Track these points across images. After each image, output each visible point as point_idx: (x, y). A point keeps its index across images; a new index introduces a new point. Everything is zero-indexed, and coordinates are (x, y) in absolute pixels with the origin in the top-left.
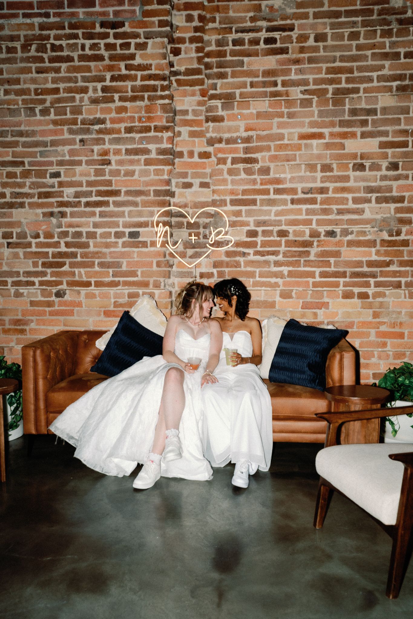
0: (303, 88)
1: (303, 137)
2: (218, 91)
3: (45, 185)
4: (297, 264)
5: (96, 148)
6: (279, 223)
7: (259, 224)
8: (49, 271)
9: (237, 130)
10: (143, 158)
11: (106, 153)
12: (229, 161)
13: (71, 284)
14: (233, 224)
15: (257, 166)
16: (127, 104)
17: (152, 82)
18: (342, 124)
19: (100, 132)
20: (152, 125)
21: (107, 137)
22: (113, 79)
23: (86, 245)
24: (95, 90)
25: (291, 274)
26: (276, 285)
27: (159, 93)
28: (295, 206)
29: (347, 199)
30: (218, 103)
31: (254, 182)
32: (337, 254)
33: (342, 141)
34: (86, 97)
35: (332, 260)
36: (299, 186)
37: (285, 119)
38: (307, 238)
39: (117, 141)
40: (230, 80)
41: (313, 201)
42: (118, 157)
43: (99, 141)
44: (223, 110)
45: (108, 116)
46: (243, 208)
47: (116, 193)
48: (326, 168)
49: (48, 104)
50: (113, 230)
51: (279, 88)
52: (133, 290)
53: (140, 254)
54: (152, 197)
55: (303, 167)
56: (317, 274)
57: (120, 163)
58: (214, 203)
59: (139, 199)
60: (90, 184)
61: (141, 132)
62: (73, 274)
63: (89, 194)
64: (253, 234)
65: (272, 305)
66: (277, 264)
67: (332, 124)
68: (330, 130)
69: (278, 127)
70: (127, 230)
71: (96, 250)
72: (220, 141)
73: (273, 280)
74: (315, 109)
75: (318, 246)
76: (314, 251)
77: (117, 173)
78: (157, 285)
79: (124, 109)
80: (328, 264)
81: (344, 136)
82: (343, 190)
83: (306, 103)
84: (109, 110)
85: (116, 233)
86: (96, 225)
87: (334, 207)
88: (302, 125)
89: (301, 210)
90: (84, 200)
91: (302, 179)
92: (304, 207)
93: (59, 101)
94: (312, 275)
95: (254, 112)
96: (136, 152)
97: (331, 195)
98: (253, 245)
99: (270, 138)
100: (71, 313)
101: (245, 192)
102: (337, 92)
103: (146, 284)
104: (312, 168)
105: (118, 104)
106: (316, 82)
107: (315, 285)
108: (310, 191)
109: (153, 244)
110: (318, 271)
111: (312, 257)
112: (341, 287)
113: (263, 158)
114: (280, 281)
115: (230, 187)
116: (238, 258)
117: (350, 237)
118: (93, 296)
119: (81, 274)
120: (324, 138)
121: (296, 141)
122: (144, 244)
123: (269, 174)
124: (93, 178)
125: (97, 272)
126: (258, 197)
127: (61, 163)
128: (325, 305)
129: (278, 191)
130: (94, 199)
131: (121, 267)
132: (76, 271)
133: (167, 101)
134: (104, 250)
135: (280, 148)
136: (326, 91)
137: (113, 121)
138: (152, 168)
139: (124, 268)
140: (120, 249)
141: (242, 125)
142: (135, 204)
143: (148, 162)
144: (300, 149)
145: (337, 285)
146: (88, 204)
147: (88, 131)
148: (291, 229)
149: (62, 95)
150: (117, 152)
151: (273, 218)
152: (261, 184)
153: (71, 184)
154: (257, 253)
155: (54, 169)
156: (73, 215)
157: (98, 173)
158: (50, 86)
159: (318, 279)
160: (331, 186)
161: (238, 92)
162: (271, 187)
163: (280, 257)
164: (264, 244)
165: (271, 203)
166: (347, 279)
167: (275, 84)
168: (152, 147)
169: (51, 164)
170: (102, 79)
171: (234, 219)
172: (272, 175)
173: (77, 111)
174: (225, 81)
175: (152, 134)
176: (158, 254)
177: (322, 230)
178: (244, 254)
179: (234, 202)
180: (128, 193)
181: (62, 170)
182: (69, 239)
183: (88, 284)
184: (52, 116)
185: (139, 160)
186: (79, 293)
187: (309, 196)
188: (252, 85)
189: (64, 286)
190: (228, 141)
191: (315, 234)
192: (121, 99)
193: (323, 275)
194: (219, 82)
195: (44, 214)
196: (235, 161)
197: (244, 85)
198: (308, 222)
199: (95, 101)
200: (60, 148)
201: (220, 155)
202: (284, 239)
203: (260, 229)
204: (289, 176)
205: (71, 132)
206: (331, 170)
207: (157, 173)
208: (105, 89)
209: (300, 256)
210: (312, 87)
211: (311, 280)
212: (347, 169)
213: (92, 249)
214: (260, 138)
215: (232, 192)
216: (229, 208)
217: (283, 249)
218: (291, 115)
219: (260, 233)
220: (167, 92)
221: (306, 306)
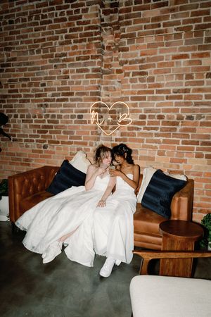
0: (176, 27)
1: (175, 57)
2: (126, 33)
3: (38, 90)
4: (168, 135)
5: (62, 70)
6: (158, 111)
7: (147, 111)
8: (40, 135)
9: (136, 55)
10: (85, 74)
11: (66, 72)
12: (131, 74)
13: (50, 142)
14: (132, 111)
15: (147, 77)
16: (78, 44)
17: (90, 31)
18: (201, 48)
19: (64, 60)
20: (90, 55)
21: (67, 63)
22: (71, 31)
23: (57, 122)
24: (62, 37)
25: (164, 141)
26: (156, 147)
27: (94, 37)
28: (168, 101)
29: (202, 96)
30: (125, 40)
31: (145, 86)
32: (194, 130)
33: (200, 59)
34: (58, 41)
35: (190, 134)
36: (172, 88)
37: (165, 47)
38: (175, 120)
39: (72, 65)
40: (133, 25)
41: (180, 97)
42: (73, 74)
43: (63, 66)
44: (128, 44)
45: (68, 52)
46: (138, 102)
47: (71, 94)
48: (189, 76)
49: (40, 47)
50: (70, 114)
51: (162, 28)
52: (79, 146)
53: (83, 127)
54: (89, 96)
55: (175, 76)
56: (180, 142)
57: (74, 77)
58: (122, 99)
59: (82, 97)
60: (59, 89)
61: (84, 60)
62: (51, 137)
63: (58, 95)
64: (143, 117)
65: (153, 159)
66: (157, 135)
67: (194, 49)
68: (192, 52)
69: (160, 52)
70: (77, 114)
71: (62, 124)
72: (126, 62)
73: (154, 145)
74: (183, 39)
75: (182, 125)
76: (179, 128)
77: (72, 83)
78: (91, 145)
79: (75, 47)
80: (188, 136)
81: (201, 55)
82: (199, 90)
83: (178, 36)
84: (68, 49)
85: (72, 116)
86: (62, 111)
87: (193, 101)
88: (175, 50)
89: (172, 103)
90: (56, 98)
91: (173, 84)
92: (174, 101)
93: (45, 45)
94: (177, 142)
95: (146, 44)
96: (82, 71)
97: (191, 93)
98: (143, 123)
99: (155, 59)
100: (50, 157)
101: (139, 92)
102: (198, 27)
103: (85, 144)
104: (180, 77)
105: (73, 44)
106: (185, 22)
107: (179, 148)
108: (178, 91)
109: (89, 122)
110: (181, 140)
111: (178, 132)
112: (195, 151)
113: (151, 72)
114: (158, 145)
115: (131, 89)
116: (134, 131)
117: (202, 120)
118: (60, 149)
119: (55, 137)
120: (189, 58)
121: (171, 60)
122: (85, 122)
123: (153, 81)
124: (61, 86)
125: (62, 136)
126: (147, 95)
127: (46, 79)
128: (185, 161)
129: (158, 92)
130: (61, 97)
131: (73, 134)
132: (53, 135)
133: (98, 41)
134: (66, 125)
135: (161, 65)
136: (191, 27)
137: (70, 54)
138: (90, 79)
139: (75, 134)
140: (73, 124)
141: (139, 52)
142: (81, 100)
143: (88, 77)
144: (173, 65)
145: (193, 149)
146: (58, 100)
147: (58, 61)
148: (166, 114)
149: (47, 42)
150: (72, 71)
151: (155, 108)
152: (149, 88)
153: (50, 90)
154: (145, 128)
155: (43, 82)
156: (51, 106)
157: (64, 83)
158: (41, 37)
159: (181, 145)
160: (191, 88)
161: (137, 32)
162: (155, 89)
163: (159, 131)
164: (150, 123)
165: (155, 98)
166: (199, 146)
167: (159, 26)
168: (90, 68)
169: (41, 79)
170: (65, 31)
171: (133, 108)
172: (155, 82)
173: (53, 50)
174: (130, 26)
175: (90, 60)
176: (92, 127)
177: (184, 115)
178: (138, 129)
179: (133, 99)
180: (77, 94)
181: (46, 82)
182: (49, 119)
183: (58, 143)
184: (42, 54)
185: (83, 76)
186: (53, 147)
187: (178, 94)
188: (145, 28)
189: (47, 143)
190: (131, 63)
191: (180, 118)
192: (75, 42)
193: (184, 143)
194: (126, 27)
195: (38, 106)
196: (134, 74)
197: (141, 28)
198: (177, 110)
199: (62, 44)
200: (45, 70)
201: (126, 71)
202: (161, 121)
203: (147, 114)
204: (166, 82)
205: (50, 61)
206: (192, 78)
207: (93, 82)
208: (66, 37)
209: (170, 131)
210: (182, 25)
211: (176, 146)
212: (202, 76)
213: (60, 124)
214: (149, 60)
215: (132, 93)
216: (130, 102)
217: (160, 126)
218: (168, 45)
219: (147, 117)
220: (98, 36)
221: (172, 161)
